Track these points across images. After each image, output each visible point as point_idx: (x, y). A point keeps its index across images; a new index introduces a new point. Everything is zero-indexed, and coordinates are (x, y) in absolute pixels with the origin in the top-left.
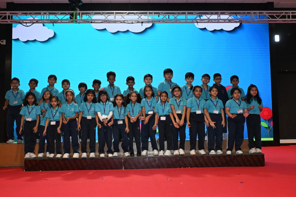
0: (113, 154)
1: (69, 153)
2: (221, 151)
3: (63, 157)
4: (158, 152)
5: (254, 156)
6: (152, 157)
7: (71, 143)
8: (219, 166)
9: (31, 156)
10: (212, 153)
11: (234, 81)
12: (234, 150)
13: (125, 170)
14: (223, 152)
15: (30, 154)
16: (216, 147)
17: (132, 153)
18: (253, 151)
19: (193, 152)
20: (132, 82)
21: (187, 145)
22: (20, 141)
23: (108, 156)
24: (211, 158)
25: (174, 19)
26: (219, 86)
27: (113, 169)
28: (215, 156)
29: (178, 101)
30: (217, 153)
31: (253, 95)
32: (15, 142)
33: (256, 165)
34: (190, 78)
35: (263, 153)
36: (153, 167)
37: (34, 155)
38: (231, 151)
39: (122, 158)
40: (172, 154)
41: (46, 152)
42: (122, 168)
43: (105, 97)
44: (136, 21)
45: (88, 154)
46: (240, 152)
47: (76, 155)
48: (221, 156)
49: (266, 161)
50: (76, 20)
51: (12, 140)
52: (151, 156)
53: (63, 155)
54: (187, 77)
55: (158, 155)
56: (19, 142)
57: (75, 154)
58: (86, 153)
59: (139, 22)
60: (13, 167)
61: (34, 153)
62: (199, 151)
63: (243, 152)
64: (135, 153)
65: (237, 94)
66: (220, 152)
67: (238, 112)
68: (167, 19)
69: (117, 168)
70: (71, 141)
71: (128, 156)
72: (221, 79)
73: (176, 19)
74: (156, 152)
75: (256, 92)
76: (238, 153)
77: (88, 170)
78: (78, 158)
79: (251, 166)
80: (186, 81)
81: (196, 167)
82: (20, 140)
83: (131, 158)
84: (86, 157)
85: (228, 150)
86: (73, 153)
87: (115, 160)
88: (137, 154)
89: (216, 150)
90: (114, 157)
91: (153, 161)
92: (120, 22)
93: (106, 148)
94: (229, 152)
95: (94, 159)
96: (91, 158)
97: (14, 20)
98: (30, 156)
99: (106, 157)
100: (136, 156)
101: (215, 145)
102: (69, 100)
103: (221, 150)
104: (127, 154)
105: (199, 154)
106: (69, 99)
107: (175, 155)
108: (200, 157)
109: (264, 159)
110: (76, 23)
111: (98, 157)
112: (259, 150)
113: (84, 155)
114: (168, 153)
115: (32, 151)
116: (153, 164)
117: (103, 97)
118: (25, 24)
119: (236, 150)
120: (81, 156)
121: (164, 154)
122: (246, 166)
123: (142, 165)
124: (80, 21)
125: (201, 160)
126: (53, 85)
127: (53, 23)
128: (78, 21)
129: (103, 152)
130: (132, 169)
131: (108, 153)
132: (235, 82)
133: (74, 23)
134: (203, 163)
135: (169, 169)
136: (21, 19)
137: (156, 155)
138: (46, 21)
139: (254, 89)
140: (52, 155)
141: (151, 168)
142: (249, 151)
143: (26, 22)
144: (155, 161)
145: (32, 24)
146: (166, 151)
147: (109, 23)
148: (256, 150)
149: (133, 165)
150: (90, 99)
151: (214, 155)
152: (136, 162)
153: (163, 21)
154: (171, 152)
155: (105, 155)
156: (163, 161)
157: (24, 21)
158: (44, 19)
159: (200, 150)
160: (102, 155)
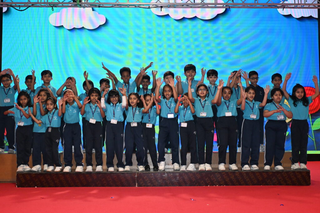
0: (124, 168)
1: (71, 166)
2: (257, 166)
3: (64, 171)
4: (180, 167)
5: (298, 172)
6: (172, 173)
7: (73, 154)
8: (254, 184)
9: (25, 169)
10: (245, 168)
11: (276, 80)
12: (273, 165)
13: (138, 187)
14: (259, 168)
15: (23, 166)
16: (250, 161)
17: (147, 167)
18: (296, 166)
19: (222, 167)
20: (147, 82)
21: (215, 157)
22: (11, 151)
23: (118, 170)
24: (245, 174)
25: (201, 3)
26: (255, 87)
27: (125, 186)
28: (249, 172)
29: (202, 101)
30: (252, 168)
31: (298, 98)
32: (5, 152)
33: (300, 184)
34: (213, 77)
35: (308, 169)
36: (173, 184)
37: (29, 167)
38: (270, 166)
39: (135, 173)
40: (196, 168)
41: (44, 165)
42: (135, 185)
43: (117, 98)
44: (153, 5)
45: (95, 168)
46: (280, 168)
47: (79, 169)
48: (257, 172)
49: (311, 178)
50: (80, 3)
51: (2, 149)
52: (171, 170)
53: (64, 168)
54: (210, 76)
55: (179, 170)
56: (9, 152)
57: (78, 167)
58: (91, 167)
59: (158, 6)
60: (3, 182)
61: (28, 165)
62: (229, 166)
63: (283, 167)
64: (152, 167)
65: (278, 96)
66: (255, 167)
67: (278, 118)
68: (192, 3)
69: (129, 185)
70: (73, 151)
71: (143, 171)
72: (257, 78)
73: (203, 2)
74: (176, 166)
75: (303, 94)
76: (277, 168)
77: (93, 186)
78: (81, 172)
79: (293, 185)
80: (209, 80)
81: (225, 185)
82: (11, 149)
83: (147, 173)
84: (92, 171)
85: (266, 164)
86: (75, 166)
87: (126, 175)
88: (154, 169)
89: (250, 165)
90: (125, 171)
91: (172, 177)
92: (134, 7)
93: (115, 161)
94: (267, 167)
95: (102, 174)
96: (96, 172)
97: (4, 3)
98: (23, 169)
99: (116, 172)
100: (152, 170)
101: (250, 158)
102: (70, 102)
103: (257, 164)
104: (141, 168)
105: (229, 169)
106: (69, 100)
107: (200, 171)
108: (231, 173)
109: (309, 177)
110: (81, 7)
111: (105, 171)
112: (303, 166)
113: (89, 169)
114: (191, 167)
115: (26, 163)
116: (173, 180)
117: (114, 99)
118: (18, 8)
119: (276, 165)
120: (86, 169)
121: (186, 169)
122: (287, 184)
123: (160, 181)
124: (86, 5)
125: (232, 177)
126: (49, 83)
127: (52, 7)
128: (83, 5)
129: (113, 166)
130: (148, 186)
131: (118, 167)
132: (277, 82)
133: (78, 7)
134: (234, 180)
135: (192, 187)
136: (13, 2)
137: (176, 170)
138: (44, 5)
139: (300, 90)
140: (51, 169)
141: (170, 186)
142: (291, 167)
143: (19, 6)
144: (175, 177)
145: (27, 8)
146: (189, 165)
147: (121, 7)
148: (300, 166)
149: (149, 181)
150: (94, 100)
151: (248, 170)
152: (152, 178)
153: (188, 5)
154: (195, 166)
155: (115, 169)
156: (186, 178)
157: (17, 5)
158: (41, 2)
159: (231, 164)
160: (111, 169)
